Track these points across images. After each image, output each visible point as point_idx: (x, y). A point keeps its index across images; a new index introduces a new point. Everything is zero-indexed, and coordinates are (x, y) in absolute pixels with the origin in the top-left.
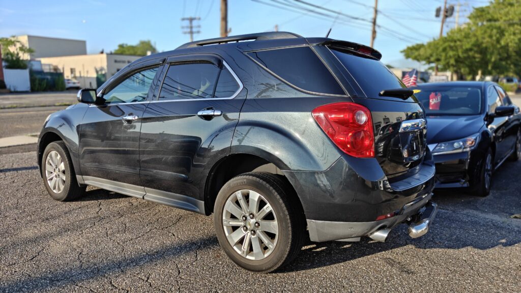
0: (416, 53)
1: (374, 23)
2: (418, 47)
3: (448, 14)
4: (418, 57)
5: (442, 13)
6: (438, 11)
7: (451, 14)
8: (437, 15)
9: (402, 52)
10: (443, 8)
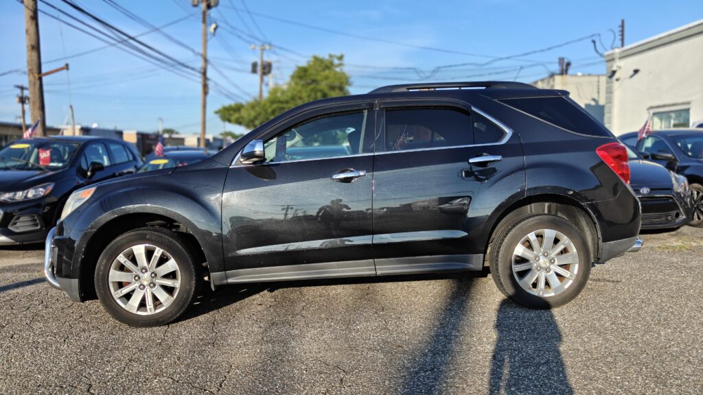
0: (236, 116)
1: (204, 74)
2: (238, 108)
3: (266, 70)
4: (241, 120)
5: (259, 69)
6: (254, 66)
7: (269, 72)
8: (254, 71)
9: (217, 112)
10: (259, 62)
